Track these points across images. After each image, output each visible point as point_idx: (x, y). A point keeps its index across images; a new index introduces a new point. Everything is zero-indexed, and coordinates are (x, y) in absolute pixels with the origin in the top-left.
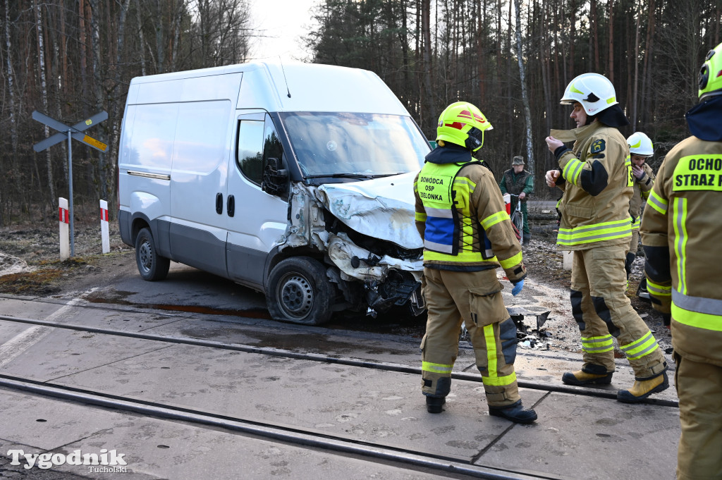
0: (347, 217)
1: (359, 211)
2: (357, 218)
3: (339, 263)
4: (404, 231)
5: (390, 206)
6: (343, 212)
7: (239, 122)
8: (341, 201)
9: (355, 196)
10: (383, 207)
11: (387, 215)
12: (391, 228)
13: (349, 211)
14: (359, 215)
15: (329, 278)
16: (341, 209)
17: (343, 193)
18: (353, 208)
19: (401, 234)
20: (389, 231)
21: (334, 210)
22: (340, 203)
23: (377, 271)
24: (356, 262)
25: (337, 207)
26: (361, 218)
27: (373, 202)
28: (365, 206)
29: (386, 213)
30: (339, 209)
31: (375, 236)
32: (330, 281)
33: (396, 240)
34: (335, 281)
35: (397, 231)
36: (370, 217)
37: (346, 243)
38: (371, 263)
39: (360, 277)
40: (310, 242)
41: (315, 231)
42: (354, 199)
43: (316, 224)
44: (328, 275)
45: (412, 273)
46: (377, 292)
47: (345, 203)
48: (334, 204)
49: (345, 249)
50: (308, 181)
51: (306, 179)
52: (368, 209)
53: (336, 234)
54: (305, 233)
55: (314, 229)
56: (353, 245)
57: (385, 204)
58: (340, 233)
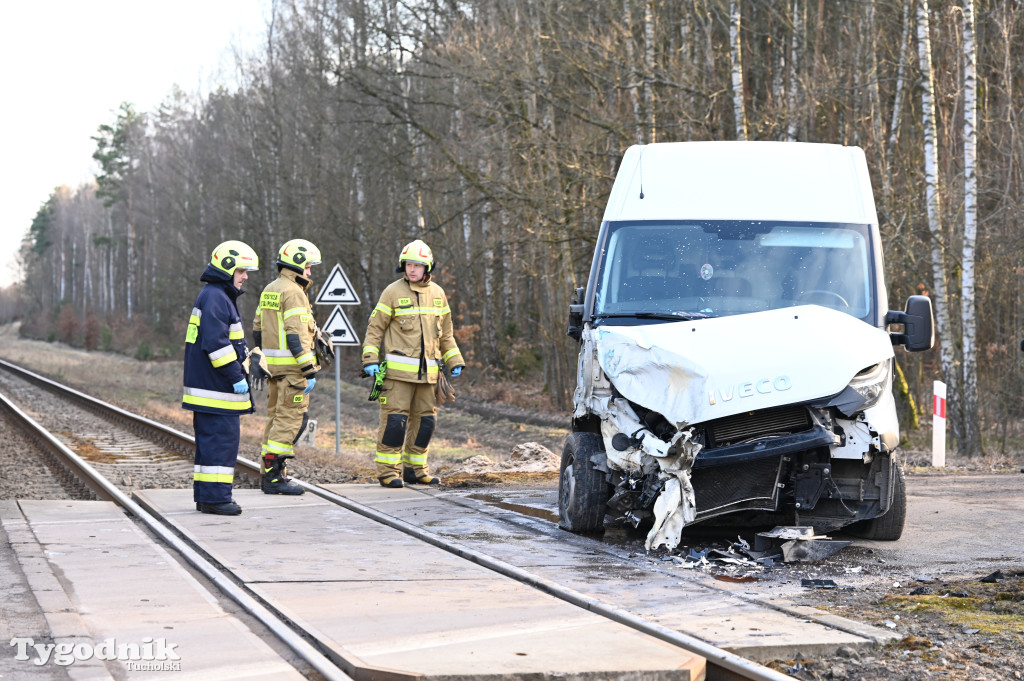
0: (615, 374)
1: (629, 366)
2: (627, 377)
3: (608, 442)
4: (678, 400)
5: (664, 361)
6: (612, 366)
8: (613, 351)
9: (628, 345)
10: (656, 361)
11: (664, 375)
12: (666, 393)
13: (619, 366)
14: (629, 372)
15: (593, 464)
16: (611, 364)
17: (617, 340)
18: (624, 361)
19: (674, 403)
20: (662, 397)
21: (604, 363)
22: (609, 356)
23: (637, 457)
24: (624, 442)
25: (608, 359)
26: (633, 377)
27: (644, 353)
28: (637, 360)
29: (662, 372)
30: (610, 362)
32: (595, 468)
33: (667, 411)
34: (602, 469)
35: (671, 398)
36: (643, 377)
37: (621, 415)
38: (636, 443)
39: (623, 465)
40: (588, 409)
41: (599, 395)
42: (627, 348)
43: (599, 385)
44: (593, 459)
45: (658, 460)
46: (634, 487)
47: (616, 354)
48: (606, 356)
49: (615, 421)
50: (597, 322)
51: (594, 319)
52: (639, 365)
53: (613, 400)
54: (586, 397)
55: (597, 392)
56: (630, 417)
57: (659, 359)
58: (616, 399)
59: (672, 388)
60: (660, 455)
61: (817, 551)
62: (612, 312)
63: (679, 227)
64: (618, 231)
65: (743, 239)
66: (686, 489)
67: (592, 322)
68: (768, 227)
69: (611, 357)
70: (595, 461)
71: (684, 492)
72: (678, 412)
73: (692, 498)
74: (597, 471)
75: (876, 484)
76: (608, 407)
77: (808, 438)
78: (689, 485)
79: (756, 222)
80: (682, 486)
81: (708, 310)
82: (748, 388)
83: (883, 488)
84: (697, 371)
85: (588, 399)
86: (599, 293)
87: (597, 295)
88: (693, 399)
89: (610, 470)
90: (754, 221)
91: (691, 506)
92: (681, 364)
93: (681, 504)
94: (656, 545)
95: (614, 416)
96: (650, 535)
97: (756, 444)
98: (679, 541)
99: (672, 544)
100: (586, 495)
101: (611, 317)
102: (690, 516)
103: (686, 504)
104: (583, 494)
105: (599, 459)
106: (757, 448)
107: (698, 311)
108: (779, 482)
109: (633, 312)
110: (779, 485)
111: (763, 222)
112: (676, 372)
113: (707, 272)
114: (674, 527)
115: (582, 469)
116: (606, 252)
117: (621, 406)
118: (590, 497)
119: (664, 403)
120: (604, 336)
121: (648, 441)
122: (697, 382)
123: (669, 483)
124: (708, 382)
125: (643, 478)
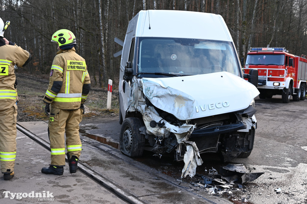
0: (151, 97)
1: (157, 94)
2: (156, 99)
3: (147, 123)
4: (180, 109)
5: (174, 93)
6: (149, 94)
8: (150, 88)
9: (156, 86)
10: (170, 93)
11: (173, 99)
12: (174, 106)
13: (152, 94)
14: (157, 97)
15: (140, 132)
16: (149, 93)
17: (151, 83)
18: (155, 92)
19: (178, 110)
20: (172, 108)
21: (146, 93)
22: (148, 89)
23: (162, 131)
24: (153, 124)
25: (147, 91)
26: (159, 99)
27: (166, 90)
28: (161, 92)
29: (172, 97)
30: (148, 92)
31: (164, 110)
32: (141, 133)
34: (144, 133)
35: (177, 108)
36: (163, 99)
37: (152, 113)
38: (161, 125)
39: (154, 133)
40: (136, 110)
41: (140, 104)
42: (156, 87)
43: (140, 100)
44: (140, 129)
45: (175, 134)
46: (161, 143)
47: (151, 89)
48: (146, 90)
49: (150, 116)
50: (139, 75)
51: (138, 74)
52: (162, 94)
53: (148, 107)
54: (135, 104)
55: (139, 103)
56: (155, 114)
57: (171, 92)
58: (149, 107)
59: (177, 105)
60: (176, 132)
61: (252, 177)
62: (144, 72)
63: (166, 40)
64: (142, 41)
65: (190, 45)
66: (196, 151)
67: (137, 76)
68: (197, 41)
69: (149, 90)
70: (141, 130)
71: (195, 152)
72: (181, 114)
73: (199, 155)
74: (142, 134)
75: (249, 140)
76: (145, 109)
77: (237, 126)
78: (197, 149)
79: (194, 39)
80: (194, 149)
81: (182, 72)
82: (212, 106)
83: (251, 141)
84: (189, 98)
85: (135, 105)
86: (139, 64)
87: (138, 65)
88: (188, 109)
89: (147, 134)
90: (192, 39)
91: (199, 158)
92: (182, 95)
93: (194, 157)
94: (185, 175)
95: (150, 113)
96: (183, 171)
97: (215, 128)
98: (195, 173)
99: (192, 175)
100: (137, 144)
101: (145, 74)
102: (200, 163)
103: (197, 157)
104: (136, 143)
105: (142, 129)
106: (215, 130)
107: (178, 72)
108: (219, 141)
109: (154, 72)
110: (219, 143)
111: (195, 39)
112: (180, 98)
113: (174, 57)
114: (192, 167)
115: (136, 133)
116: (139, 49)
117: (152, 109)
118: (139, 144)
119: (173, 110)
120: (145, 82)
121: (168, 125)
122: (189, 103)
123: (188, 147)
124: (195, 103)
125: (164, 139)
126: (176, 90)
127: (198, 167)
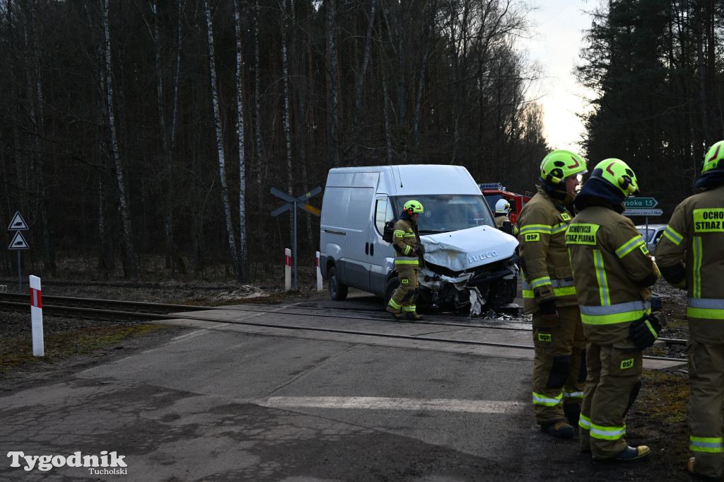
2: (429, 255)
4: (453, 262)
5: (446, 248)
7: (377, 201)
10: (441, 248)
11: (444, 253)
12: (447, 260)
19: (451, 263)
20: (445, 261)
23: (438, 284)
24: (427, 279)
26: (431, 254)
27: (437, 246)
28: (433, 248)
31: (438, 264)
33: (449, 266)
35: (450, 261)
36: (435, 254)
38: (435, 279)
39: (430, 287)
45: (454, 284)
52: (433, 250)
56: (428, 269)
57: (443, 247)
59: (449, 258)
63: (421, 198)
66: (478, 293)
68: (451, 197)
72: (456, 266)
73: (481, 296)
81: (444, 229)
84: (462, 251)
88: (461, 261)
90: (445, 195)
91: (481, 298)
92: (454, 249)
93: (478, 299)
94: (473, 314)
96: (471, 310)
98: (480, 312)
99: (478, 313)
102: (483, 303)
107: (440, 229)
111: (448, 195)
112: (452, 252)
114: (477, 307)
119: (447, 263)
121: (444, 277)
122: (462, 255)
123: (471, 291)
124: (467, 255)
125: (440, 291)
126: (447, 245)
127: (482, 306)
